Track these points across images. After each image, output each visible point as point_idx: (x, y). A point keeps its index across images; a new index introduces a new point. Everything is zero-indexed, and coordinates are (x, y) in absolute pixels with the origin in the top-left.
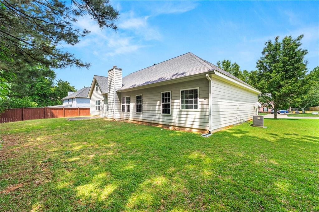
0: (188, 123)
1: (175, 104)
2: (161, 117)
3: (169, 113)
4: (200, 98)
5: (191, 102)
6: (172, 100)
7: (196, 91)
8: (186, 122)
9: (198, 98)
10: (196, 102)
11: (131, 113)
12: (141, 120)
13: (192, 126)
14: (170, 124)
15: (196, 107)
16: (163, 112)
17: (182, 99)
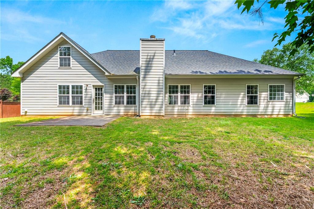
0: (275, 111)
1: (263, 96)
2: (246, 108)
3: (257, 104)
4: (286, 92)
5: (279, 95)
6: (259, 92)
7: (282, 86)
8: (273, 111)
9: (285, 92)
10: (282, 95)
11: (191, 106)
12: (214, 114)
13: (279, 113)
14: (256, 113)
15: (282, 98)
16: (248, 103)
17: (270, 92)
